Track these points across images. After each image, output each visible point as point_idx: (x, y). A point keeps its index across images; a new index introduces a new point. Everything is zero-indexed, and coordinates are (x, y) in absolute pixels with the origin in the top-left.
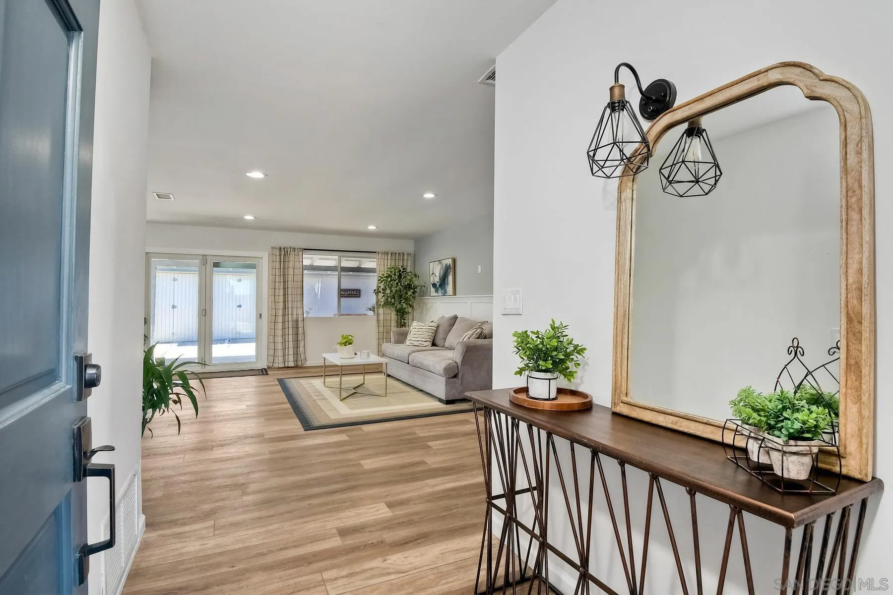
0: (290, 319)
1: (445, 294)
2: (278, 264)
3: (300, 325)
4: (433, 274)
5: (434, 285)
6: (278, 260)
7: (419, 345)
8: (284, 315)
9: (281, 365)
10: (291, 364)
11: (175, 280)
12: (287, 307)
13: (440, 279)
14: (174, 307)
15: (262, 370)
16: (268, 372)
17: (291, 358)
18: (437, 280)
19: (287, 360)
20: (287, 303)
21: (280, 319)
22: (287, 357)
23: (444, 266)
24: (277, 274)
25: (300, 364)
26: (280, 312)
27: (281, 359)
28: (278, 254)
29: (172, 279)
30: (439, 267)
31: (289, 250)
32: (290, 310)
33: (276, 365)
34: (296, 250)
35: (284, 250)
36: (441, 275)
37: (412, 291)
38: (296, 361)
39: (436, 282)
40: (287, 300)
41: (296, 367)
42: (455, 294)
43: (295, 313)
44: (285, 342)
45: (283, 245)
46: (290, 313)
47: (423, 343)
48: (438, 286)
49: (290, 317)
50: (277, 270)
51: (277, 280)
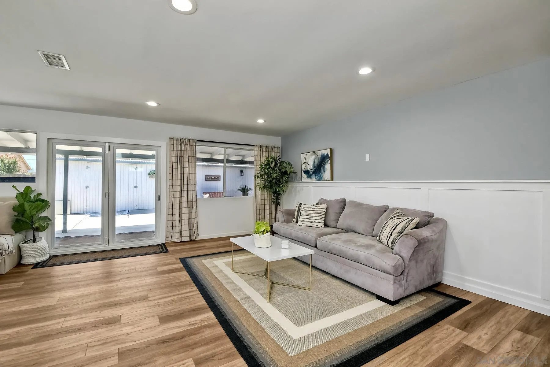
0: (186, 200)
1: (320, 179)
2: (175, 152)
3: (194, 205)
4: (305, 163)
5: (306, 172)
6: (175, 149)
7: (312, 226)
8: (180, 197)
9: (178, 240)
10: (187, 239)
11: (87, 167)
12: (183, 190)
13: (314, 166)
14: (87, 187)
15: (161, 245)
16: (168, 249)
17: (187, 234)
18: (310, 167)
19: (183, 235)
20: (182, 186)
21: (177, 200)
22: (183, 233)
23: (320, 156)
24: (174, 161)
25: (193, 238)
26: (178, 194)
27: (178, 235)
28: (175, 143)
29: (85, 167)
30: (314, 157)
31: (185, 141)
32: (185, 192)
33: (174, 240)
34: (191, 141)
35: (181, 141)
36: (316, 163)
37: (287, 176)
38: (190, 236)
39: (309, 170)
40: (182, 184)
41: (191, 241)
42: (332, 179)
43: (189, 195)
44: (181, 220)
45: (179, 136)
46: (186, 194)
47: (317, 224)
48: (311, 173)
49: (186, 198)
50: (174, 158)
51: (174, 167)
